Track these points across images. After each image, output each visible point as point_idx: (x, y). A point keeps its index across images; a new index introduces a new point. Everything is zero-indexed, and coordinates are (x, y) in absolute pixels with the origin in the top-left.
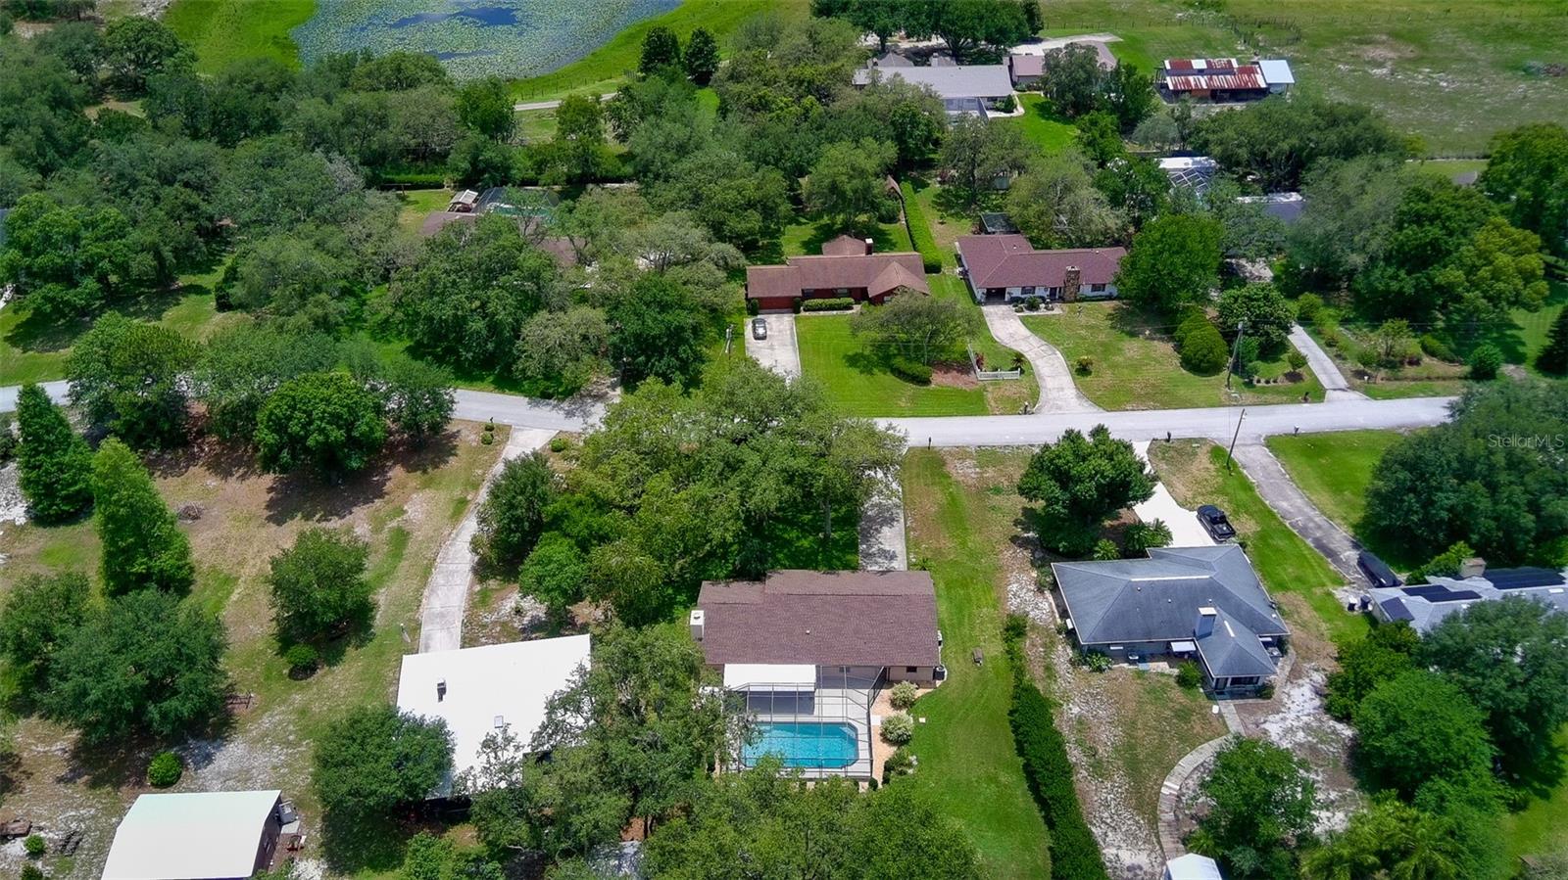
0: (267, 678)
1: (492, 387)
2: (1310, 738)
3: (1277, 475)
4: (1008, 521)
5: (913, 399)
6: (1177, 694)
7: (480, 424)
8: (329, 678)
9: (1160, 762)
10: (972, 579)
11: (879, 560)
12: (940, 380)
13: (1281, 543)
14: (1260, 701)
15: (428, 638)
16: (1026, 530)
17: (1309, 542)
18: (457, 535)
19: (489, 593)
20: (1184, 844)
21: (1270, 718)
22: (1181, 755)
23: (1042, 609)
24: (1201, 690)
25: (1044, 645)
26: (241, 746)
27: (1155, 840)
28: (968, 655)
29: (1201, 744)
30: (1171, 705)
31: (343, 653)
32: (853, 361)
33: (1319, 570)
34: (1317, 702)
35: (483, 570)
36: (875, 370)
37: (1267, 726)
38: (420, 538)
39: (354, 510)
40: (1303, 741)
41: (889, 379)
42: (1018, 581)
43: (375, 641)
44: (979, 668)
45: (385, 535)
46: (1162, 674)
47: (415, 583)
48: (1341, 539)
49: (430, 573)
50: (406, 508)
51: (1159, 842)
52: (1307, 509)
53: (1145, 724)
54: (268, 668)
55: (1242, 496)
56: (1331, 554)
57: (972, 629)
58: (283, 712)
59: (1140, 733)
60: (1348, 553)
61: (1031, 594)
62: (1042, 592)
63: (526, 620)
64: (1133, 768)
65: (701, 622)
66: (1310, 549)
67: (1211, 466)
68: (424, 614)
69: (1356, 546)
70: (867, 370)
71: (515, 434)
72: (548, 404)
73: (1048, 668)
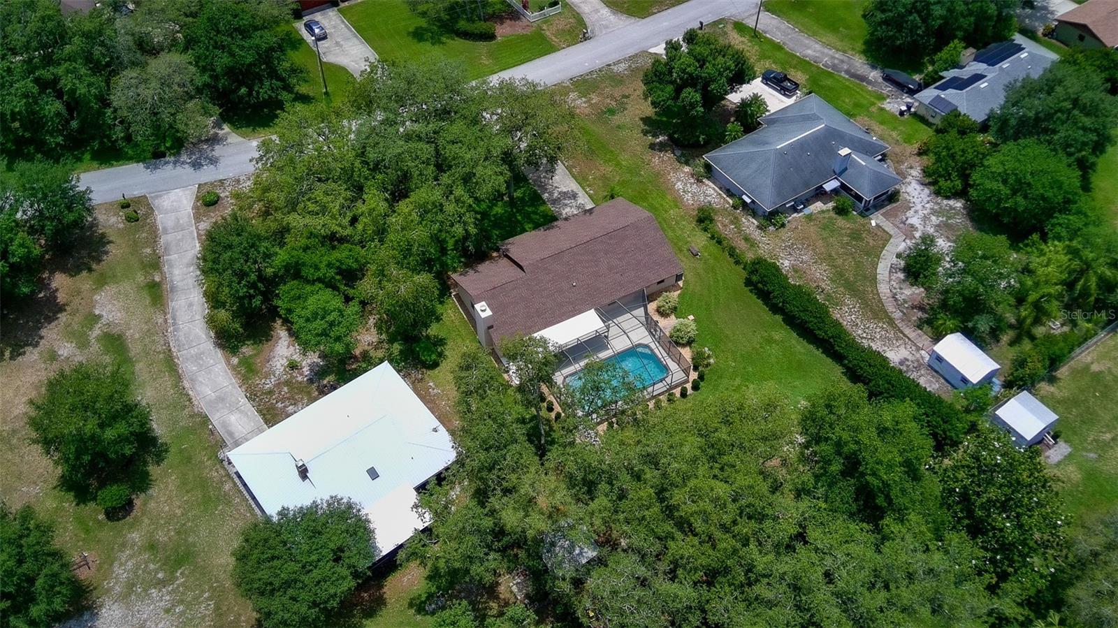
0: (87, 531)
1: (95, 164)
2: (941, 219)
3: (789, 31)
4: (637, 134)
5: (491, 55)
6: (841, 222)
7: (111, 204)
8: (152, 505)
9: (865, 277)
10: (645, 191)
11: (567, 202)
12: (503, 31)
13: (829, 82)
14: (894, 205)
15: (225, 425)
16: (655, 136)
17: (843, 74)
18: (174, 319)
19: (251, 361)
20: (921, 329)
21: (908, 214)
22: (875, 267)
23: (710, 193)
24: (855, 213)
25: (732, 222)
26: (114, 607)
27: (901, 335)
28: (685, 252)
29: (881, 252)
30: (844, 232)
31: (147, 474)
32: (418, 35)
33: (864, 94)
34: (927, 191)
35: (226, 340)
36: (444, 39)
37: (910, 221)
38: (137, 336)
39: (43, 332)
40: (938, 222)
41: (458, 43)
42: (679, 180)
43: (173, 450)
44: (701, 260)
45: (95, 347)
46: (823, 212)
47: (167, 381)
48: (860, 64)
49: (176, 365)
50: (97, 312)
51: (905, 335)
52: (826, 51)
53: (837, 254)
54: (80, 521)
55: (779, 55)
56: (863, 78)
57: (674, 231)
58: (131, 557)
59: (840, 262)
60: (872, 74)
61: (695, 186)
62: (701, 182)
63: (306, 371)
64: (852, 289)
65: (489, 313)
66: (847, 80)
67: (743, 39)
68: (202, 405)
69: (874, 67)
70: (436, 41)
71: (156, 203)
72: (168, 163)
73: (747, 239)
